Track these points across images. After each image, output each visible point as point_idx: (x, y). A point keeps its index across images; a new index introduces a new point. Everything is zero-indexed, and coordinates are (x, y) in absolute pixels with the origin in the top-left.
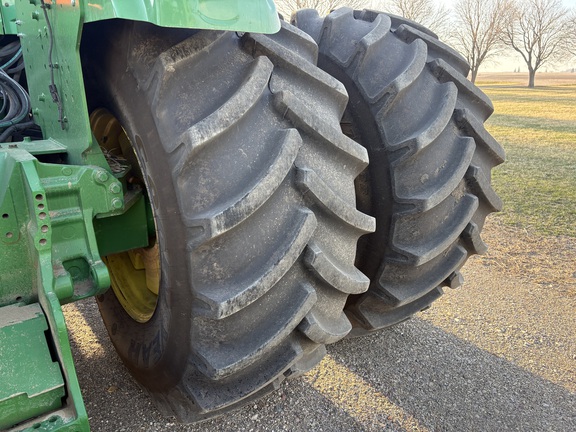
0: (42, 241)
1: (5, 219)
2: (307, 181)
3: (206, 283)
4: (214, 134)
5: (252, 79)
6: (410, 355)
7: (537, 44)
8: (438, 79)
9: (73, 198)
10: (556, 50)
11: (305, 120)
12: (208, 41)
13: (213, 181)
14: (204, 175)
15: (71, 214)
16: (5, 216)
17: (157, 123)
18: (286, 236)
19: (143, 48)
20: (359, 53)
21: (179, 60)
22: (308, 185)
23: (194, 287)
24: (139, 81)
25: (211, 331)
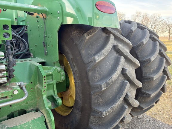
0: (44, 91)
1: (31, 84)
2: (127, 72)
3: (97, 105)
4: (102, 58)
5: (110, 41)
6: (142, 125)
7: (155, 28)
8: (152, 40)
9: (51, 77)
10: (161, 30)
11: (125, 53)
12: (97, 30)
13: (100, 72)
14: (97, 70)
15: (50, 82)
16: (31, 83)
17: (81, 54)
18: (121, 90)
19: (76, 31)
20: (130, 33)
21: (90, 36)
22: (127, 73)
23: (93, 106)
24: (75, 41)
25: (96, 121)
